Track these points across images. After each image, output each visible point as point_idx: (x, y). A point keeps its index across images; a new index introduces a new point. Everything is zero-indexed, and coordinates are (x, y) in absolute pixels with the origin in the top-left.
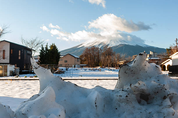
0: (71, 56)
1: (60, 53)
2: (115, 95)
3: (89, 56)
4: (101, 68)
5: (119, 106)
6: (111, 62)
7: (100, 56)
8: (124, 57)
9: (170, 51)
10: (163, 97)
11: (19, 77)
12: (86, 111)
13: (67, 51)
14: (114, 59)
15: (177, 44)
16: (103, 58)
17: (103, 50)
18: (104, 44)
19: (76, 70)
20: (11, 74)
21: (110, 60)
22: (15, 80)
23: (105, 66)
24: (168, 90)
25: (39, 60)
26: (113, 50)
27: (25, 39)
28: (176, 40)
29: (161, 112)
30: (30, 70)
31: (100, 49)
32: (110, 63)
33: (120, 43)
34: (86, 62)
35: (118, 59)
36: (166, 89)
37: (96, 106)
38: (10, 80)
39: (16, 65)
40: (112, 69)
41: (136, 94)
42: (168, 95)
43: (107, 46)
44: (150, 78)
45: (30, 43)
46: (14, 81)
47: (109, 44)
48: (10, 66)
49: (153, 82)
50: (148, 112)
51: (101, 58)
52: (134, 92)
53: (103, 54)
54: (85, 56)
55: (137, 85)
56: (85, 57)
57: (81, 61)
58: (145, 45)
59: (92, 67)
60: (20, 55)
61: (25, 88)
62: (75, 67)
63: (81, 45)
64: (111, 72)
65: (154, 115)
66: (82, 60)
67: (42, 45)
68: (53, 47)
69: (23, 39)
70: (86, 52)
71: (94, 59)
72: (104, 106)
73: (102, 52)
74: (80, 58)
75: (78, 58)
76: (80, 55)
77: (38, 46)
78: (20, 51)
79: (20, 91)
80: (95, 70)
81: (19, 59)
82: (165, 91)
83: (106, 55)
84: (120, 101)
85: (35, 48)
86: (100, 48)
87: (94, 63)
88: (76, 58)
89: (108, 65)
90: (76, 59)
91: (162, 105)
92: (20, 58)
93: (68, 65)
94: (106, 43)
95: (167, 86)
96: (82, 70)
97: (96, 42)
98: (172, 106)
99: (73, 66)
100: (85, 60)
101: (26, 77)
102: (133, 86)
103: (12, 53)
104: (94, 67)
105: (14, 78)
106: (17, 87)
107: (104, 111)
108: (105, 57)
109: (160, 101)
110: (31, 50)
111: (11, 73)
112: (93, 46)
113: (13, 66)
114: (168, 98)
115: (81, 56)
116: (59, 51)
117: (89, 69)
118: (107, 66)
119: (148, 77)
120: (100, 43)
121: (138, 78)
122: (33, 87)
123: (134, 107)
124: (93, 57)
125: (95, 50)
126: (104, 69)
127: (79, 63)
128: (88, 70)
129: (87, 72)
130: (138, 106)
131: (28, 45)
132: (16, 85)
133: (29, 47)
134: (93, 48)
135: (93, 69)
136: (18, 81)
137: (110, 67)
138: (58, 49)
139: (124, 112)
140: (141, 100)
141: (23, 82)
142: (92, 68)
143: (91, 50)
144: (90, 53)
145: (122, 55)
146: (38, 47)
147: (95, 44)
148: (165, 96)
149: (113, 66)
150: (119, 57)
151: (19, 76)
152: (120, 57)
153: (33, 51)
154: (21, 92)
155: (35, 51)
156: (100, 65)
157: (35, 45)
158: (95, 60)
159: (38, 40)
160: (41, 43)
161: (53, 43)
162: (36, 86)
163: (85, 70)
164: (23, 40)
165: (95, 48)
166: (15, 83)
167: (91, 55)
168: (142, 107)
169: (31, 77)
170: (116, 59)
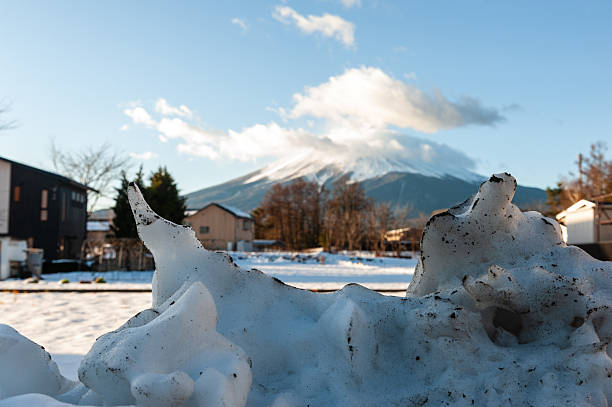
0: (223, 212)
1: (184, 199)
2: (412, 314)
3: (284, 211)
4: (326, 254)
5: (428, 350)
6: (358, 233)
7: (321, 212)
8: (404, 216)
9: (558, 197)
10: (571, 320)
11: (41, 282)
12: (316, 366)
13: (209, 195)
14: (370, 222)
15: (581, 172)
16: (334, 218)
17: (333, 191)
18: (335, 170)
19: (241, 258)
20: (15, 272)
21: (357, 225)
22: (29, 291)
23: (339, 246)
24: (588, 295)
25: (111, 223)
26: (365, 192)
27: (63, 152)
28: (578, 160)
29: (567, 369)
30: (78, 259)
31: (323, 186)
32: (357, 237)
33: (391, 169)
34: (276, 233)
35: (382, 223)
36: (581, 294)
37: (351, 347)
38: (11, 291)
39: (31, 240)
40: (364, 255)
41: (483, 308)
42: (589, 312)
43: (348, 176)
44: (527, 258)
45: (82, 165)
46: (26, 295)
47: (351, 170)
48: (10, 245)
49: (537, 270)
50: (525, 366)
51: (326, 218)
52: (477, 304)
53: (332, 205)
54: (272, 210)
55: (486, 278)
56: (272, 214)
57: (256, 230)
58: (473, 174)
59: (293, 249)
60: (44, 204)
61: (65, 320)
62: (235, 249)
63: (258, 172)
64: (360, 265)
65: (547, 378)
66: (259, 226)
67: (123, 174)
68: (161, 178)
69: (57, 149)
70: (273, 199)
71: (302, 224)
72: (377, 351)
73: (331, 197)
74: (253, 220)
75: (245, 219)
76: (254, 209)
77: (109, 174)
78: (45, 194)
79: (46, 331)
80: (304, 260)
81: (44, 222)
82: (579, 298)
83: (341, 210)
84: (430, 331)
85: (100, 182)
86: (321, 183)
87: (302, 235)
88: (239, 217)
89: (351, 242)
90: (241, 222)
91: (569, 346)
92: (44, 216)
93: (213, 241)
94: (342, 170)
95: (583, 285)
96: (259, 261)
97: (308, 166)
98: (605, 347)
99: (230, 245)
100: (271, 227)
101: (66, 282)
102: (472, 282)
103: (17, 198)
104: (300, 249)
105: (25, 284)
106: (35, 315)
107: (375, 366)
108: (339, 216)
109: (564, 334)
110: (83, 189)
111: (13, 268)
112: (300, 179)
113: (23, 245)
114: (590, 321)
115: (256, 212)
116: (181, 194)
117: (284, 258)
118: (346, 247)
119: (520, 255)
120: (321, 168)
121: (485, 261)
122: (93, 317)
123: (476, 352)
124: (299, 215)
125: (304, 190)
126: (335, 256)
127: (250, 235)
128: (280, 260)
129: (277, 267)
130: (489, 348)
131: (76, 170)
132: (35, 309)
133: (77, 179)
134: (297, 183)
135: (297, 256)
136: (40, 297)
137: (355, 248)
138: (178, 187)
139: (444, 370)
140: (496, 332)
141: (55, 299)
142: (295, 254)
143: (291, 192)
144: (289, 203)
145: (398, 211)
146: (109, 180)
147: (304, 173)
148: (576, 318)
149: (368, 245)
150: (388, 215)
151: (42, 279)
152: (391, 216)
153: (93, 193)
154: (53, 334)
155: (98, 192)
156: (321, 244)
157: (100, 172)
158: (306, 227)
159: (109, 154)
160: (119, 165)
161: (163, 167)
162: (103, 311)
163: (272, 259)
164: (56, 156)
165: (305, 184)
166: (30, 302)
167: (290, 209)
168: (503, 351)
169: (82, 282)
170: (377, 224)
